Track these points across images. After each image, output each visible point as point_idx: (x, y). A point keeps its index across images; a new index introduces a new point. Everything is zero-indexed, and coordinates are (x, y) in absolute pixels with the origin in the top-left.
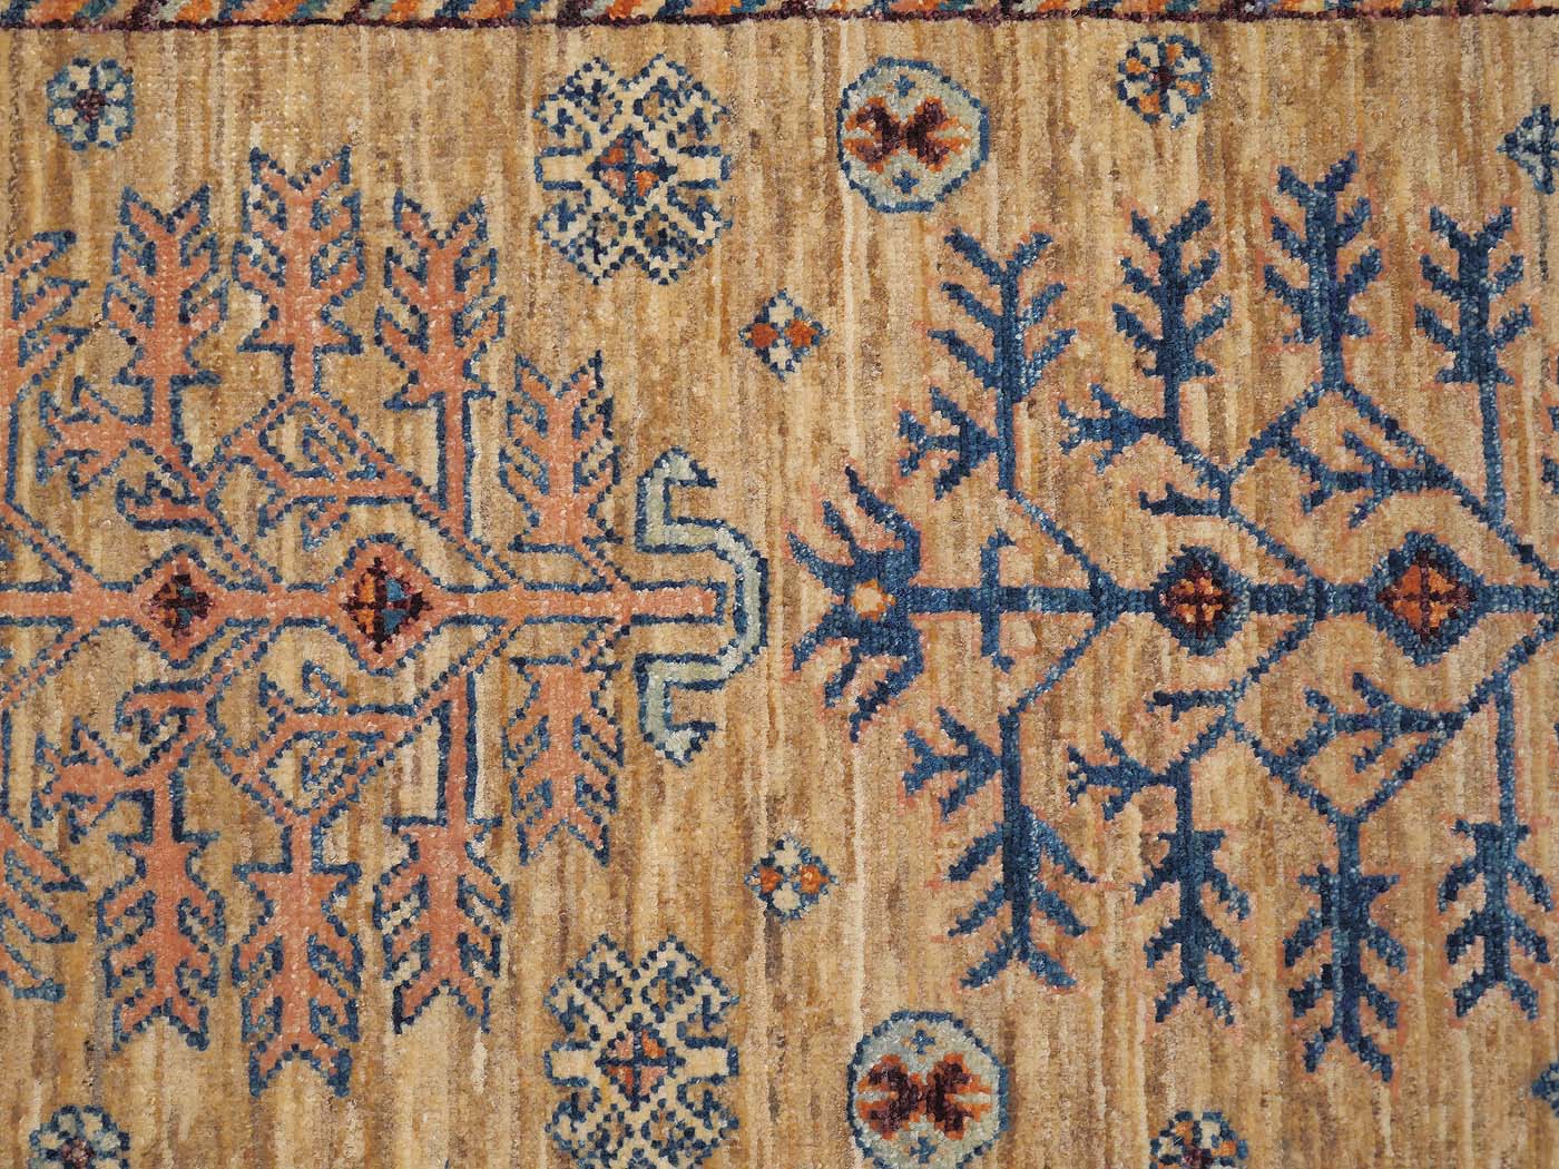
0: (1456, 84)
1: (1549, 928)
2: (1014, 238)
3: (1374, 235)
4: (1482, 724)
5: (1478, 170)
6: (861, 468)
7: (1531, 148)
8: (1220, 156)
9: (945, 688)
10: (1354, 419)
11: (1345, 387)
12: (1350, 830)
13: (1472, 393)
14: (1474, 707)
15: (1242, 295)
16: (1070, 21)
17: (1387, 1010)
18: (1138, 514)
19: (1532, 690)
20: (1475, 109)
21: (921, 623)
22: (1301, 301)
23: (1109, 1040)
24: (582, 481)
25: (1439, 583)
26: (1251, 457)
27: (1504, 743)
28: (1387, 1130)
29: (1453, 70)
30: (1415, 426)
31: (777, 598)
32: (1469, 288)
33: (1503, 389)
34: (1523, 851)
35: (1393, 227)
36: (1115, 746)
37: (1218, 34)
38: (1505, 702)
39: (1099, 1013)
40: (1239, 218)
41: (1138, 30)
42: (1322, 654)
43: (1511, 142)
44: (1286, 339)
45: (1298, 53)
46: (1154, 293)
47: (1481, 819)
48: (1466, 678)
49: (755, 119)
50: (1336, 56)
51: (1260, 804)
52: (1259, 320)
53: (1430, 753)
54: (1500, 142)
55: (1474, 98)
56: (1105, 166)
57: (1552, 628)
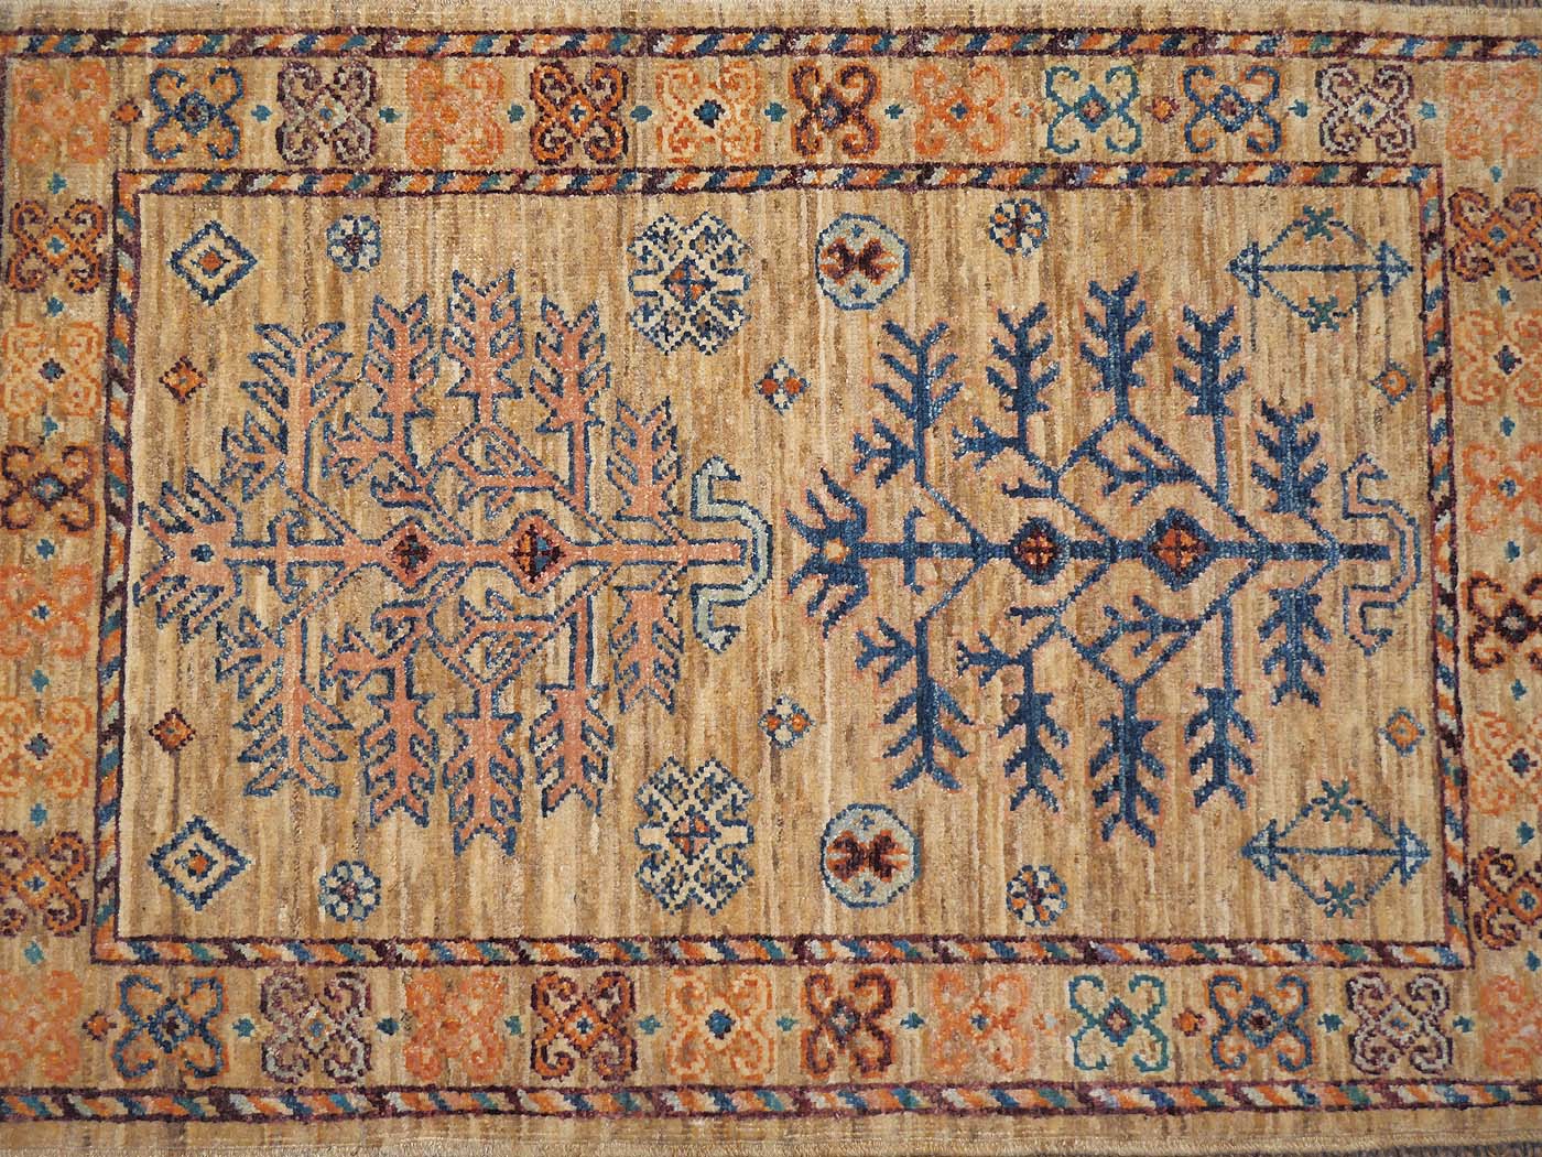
0: (1200, 229)
1: (1253, 753)
2: (925, 326)
3: (1148, 323)
4: (1213, 627)
5: (1213, 283)
6: (830, 469)
7: (1246, 269)
8: (1053, 275)
9: (881, 605)
10: (1135, 438)
11: (1130, 418)
12: (1131, 692)
13: (1208, 422)
14: (1208, 617)
15: (1066, 361)
16: (960, 190)
17: (1153, 803)
18: (1002, 497)
19: (1244, 606)
20: (1211, 244)
21: (866, 565)
22: (1103, 365)
23: (981, 821)
24: (658, 477)
25: (1187, 540)
26: (1071, 462)
27: (1226, 639)
28: (1152, 877)
29: (1198, 220)
30: (1173, 442)
31: (778, 549)
32: (1207, 356)
33: (1228, 419)
34: (1237, 706)
35: (1160, 319)
36: (986, 641)
37: (1053, 198)
38: (1228, 614)
39: (975, 805)
40: (1065, 313)
41: (1003, 196)
42: (1114, 584)
43: (1234, 265)
44: (1094, 389)
45: (1102, 210)
46: (1011, 359)
47: (1211, 686)
48: (1203, 599)
49: (764, 252)
50: (1125, 213)
51: (1075, 676)
52: (1077, 377)
53: (1180, 645)
54: (1227, 265)
55: (1211, 238)
56: (982, 280)
57: (1257, 568)
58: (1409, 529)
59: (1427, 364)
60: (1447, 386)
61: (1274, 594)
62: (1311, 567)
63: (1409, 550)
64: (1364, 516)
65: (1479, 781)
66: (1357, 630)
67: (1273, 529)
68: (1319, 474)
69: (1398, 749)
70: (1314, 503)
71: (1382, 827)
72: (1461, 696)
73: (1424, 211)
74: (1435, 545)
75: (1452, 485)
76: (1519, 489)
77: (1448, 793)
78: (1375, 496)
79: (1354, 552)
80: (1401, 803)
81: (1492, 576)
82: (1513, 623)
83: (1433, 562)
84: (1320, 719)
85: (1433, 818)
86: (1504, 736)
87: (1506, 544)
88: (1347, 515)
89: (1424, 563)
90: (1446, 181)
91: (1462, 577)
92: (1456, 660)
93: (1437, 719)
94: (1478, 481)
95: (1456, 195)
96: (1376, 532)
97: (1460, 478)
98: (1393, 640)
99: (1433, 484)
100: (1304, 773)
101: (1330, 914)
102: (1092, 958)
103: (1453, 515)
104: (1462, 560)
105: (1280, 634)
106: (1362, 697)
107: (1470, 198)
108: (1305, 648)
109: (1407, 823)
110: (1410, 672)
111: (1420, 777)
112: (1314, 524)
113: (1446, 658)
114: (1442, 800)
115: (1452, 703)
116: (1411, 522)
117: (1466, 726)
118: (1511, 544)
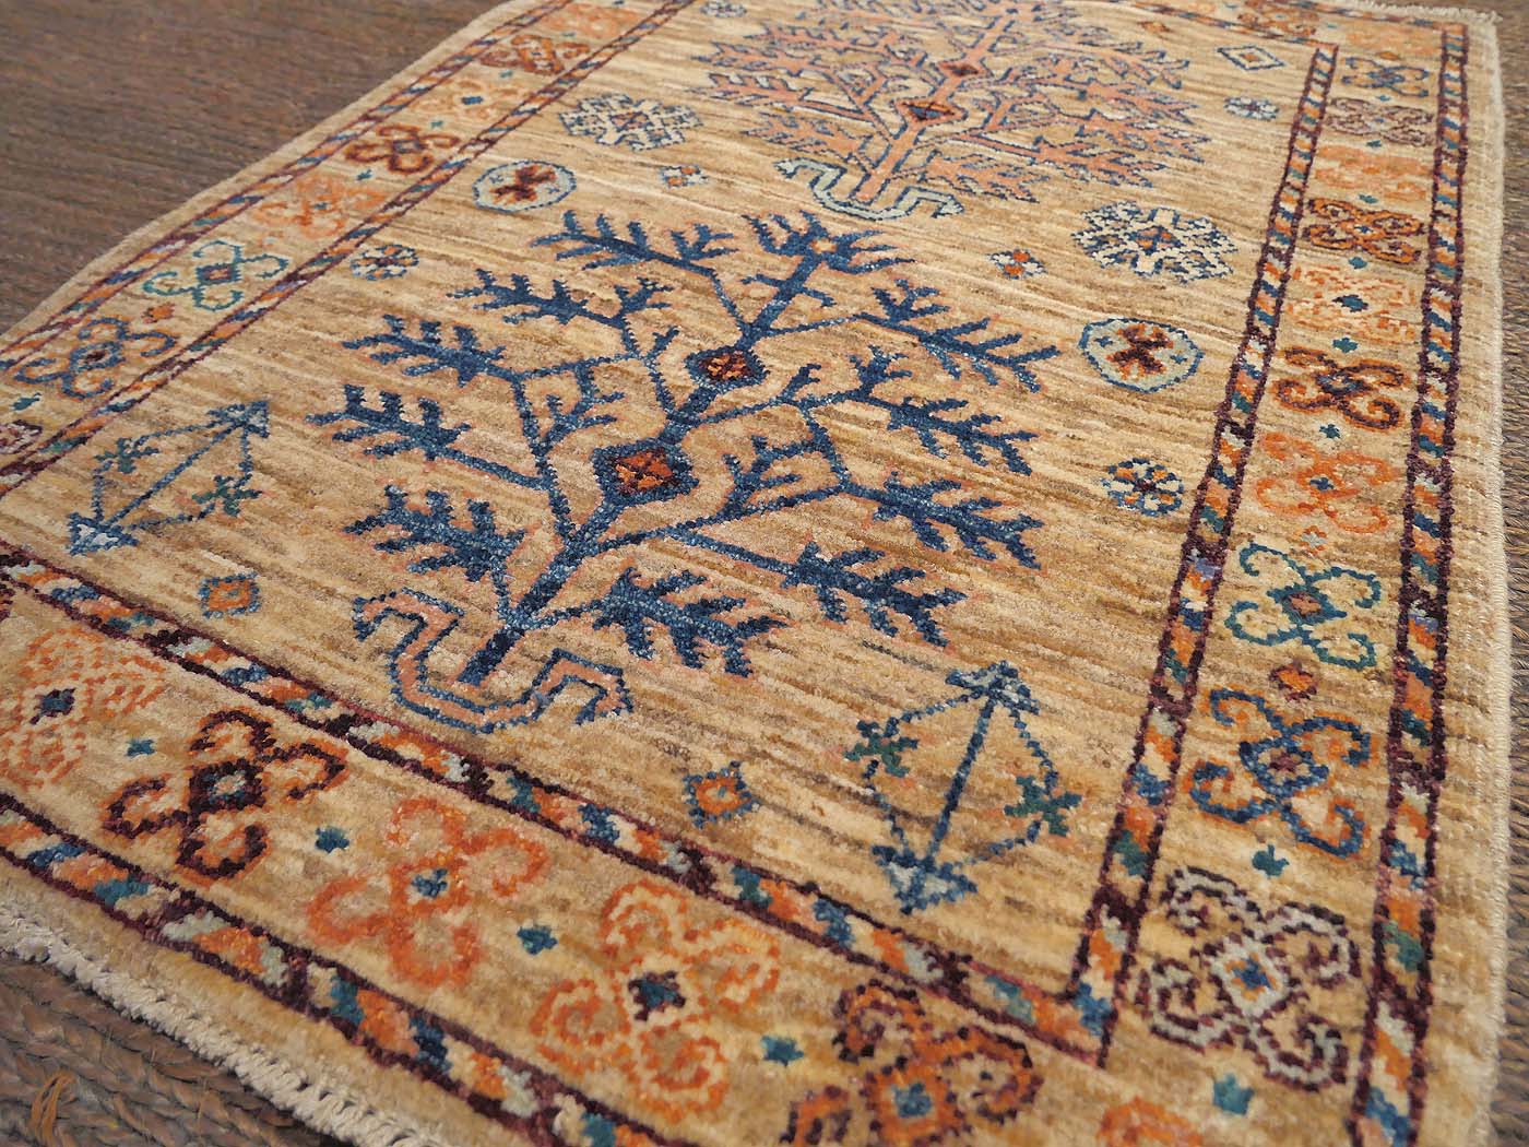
0: (1082, 655)
1: (354, 446)
2: (1041, 376)
3: (957, 553)
4: (527, 465)
5: (989, 637)
6: (912, 266)
7: (998, 684)
8: (1064, 494)
9: (747, 255)
10: (808, 486)
11: (838, 491)
12: (515, 379)
13: (789, 557)
14: (542, 466)
15: (944, 466)
16: (1209, 452)
17: (384, 358)
18: (808, 360)
19: (526, 501)
20: (1051, 660)
21: (796, 259)
22: (924, 492)
23: (487, 250)
24: (962, 179)
25: (647, 481)
26: (814, 426)
27: (503, 471)
28: (315, 334)
29: (1098, 659)
30: (782, 517)
31: (848, 218)
32: (882, 589)
33: (779, 578)
34: (418, 452)
35: (960, 566)
36: (661, 305)
37: (1176, 527)
38: (529, 482)
39: (504, 250)
40: (1007, 485)
41: (1191, 485)
42: (644, 410)
43: (1012, 673)
44: (895, 474)
45: (1144, 567)
46: (969, 424)
47: (462, 438)
48: (565, 469)
49: (1172, 290)
50: (1138, 590)
51: (568, 347)
52: (916, 466)
53: (529, 430)
54: (1011, 664)
55: (1063, 664)
56: (1080, 433)
57: (562, 531)
58: (484, 720)
59: (723, 859)
60: (668, 872)
61: (517, 536)
62: (519, 586)
63: (454, 711)
64: (543, 675)
65: (88, 644)
66: (398, 603)
67: (601, 569)
68: (639, 643)
69: (216, 581)
70: (602, 623)
71: (154, 525)
72: (204, 678)
73: (1012, 986)
74: (432, 744)
75: (499, 804)
76: (415, 897)
77: (114, 604)
78: (560, 699)
79: (503, 643)
80: (157, 554)
81: (321, 794)
82: (233, 784)
83: (407, 732)
84: (329, 525)
85: (103, 575)
86: (106, 701)
87: (348, 836)
88: (557, 655)
89: (417, 719)
90: (1066, 1060)
91: (356, 756)
92: (254, 696)
93: (204, 636)
94: (477, 845)
95: (1027, 1062)
96: (507, 680)
97: (501, 819)
98: (349, 637)
99: (522, 779)
100: (286, 481)
101: (120, 443)
102: (291, 278)
103: (453, 785)
104: (380, 768)
105: (464, 520)
106: (314, 574)
107: (1013, 1084)
108: (424, 541)
109: (128, 548)
110: (291, 637)
111: (162, 587)
112: (575, 613)
113: (269, 685)
114: (112, 594)
115: (206, 663)
116: (490, 728)
117: (164, 663)
118: (344, 844)
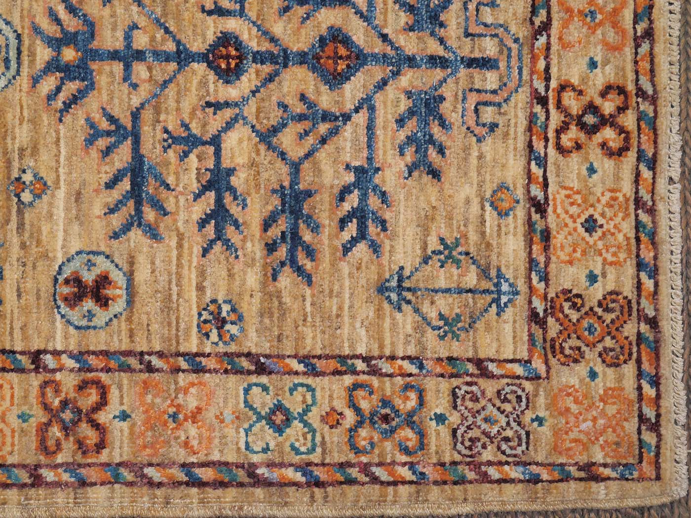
1: (387, 216)
4: (361, 118)
9: (105, 97)
12: (296, 167)
14: (357, 110)
17: (311, 253)
18: (200, 15)
19: (385, 103)
21: (94, 66)
23: (179, 265)
25: (342, 51)
27: (370, 127)
28: (309, 309)
31: (25, 53)
34: (377, 179)
36: (186, 126)
38: (372, 109)
39: (175, 253)
42: (286, 84)
47: (357, 163)
48: (354, 97)
51: (254, 155)
53: (334, 132)
57: (396, 74)
58: (514, 46)
61: (409, 94)
62: (438, 74)
63: (514, 62)
64: (480, 35)
65: (559, 239)
66: (471, 123)
67: (410, 44)
69: (499, 214)
70: (442, 25)
71: (484, 273)
72: (548, 174)
74: (534, 59)
75: (549, 13)
76: (599, 17)
77: (534, 247)
78: (489, 20)
79: (471, 63)
80: (499, 255)
81: (576, 83)
82: (590, 119)
83: (532, 73)
84: (441, 190)
85: (522, 266)
86: (579, 205)
87: (587, 59)
88: (467, 35)
89: (525, 72)
91: (553, 84)
92: (546, 147)
93: (529, 192)
94: (569, 10)
96: (490, 48)
97: (555, 8)
98: (499, 131)
99: (534, 12)
100: (426, 231)
101: (442, 338)
102: (261, 369)
103: (549, 36)
104: (554, 71)
105: (412, 125)
106: (473, 174)
108: (431, 136)
109: (503, 269)
110: (511, 156)
111: (515, 235)
112: (442, 41)
113: (539, 146)
114: (530, 253)
115: (541, 179)
116: (516, 40)
117: (551, 197)
118: (591, 59)
